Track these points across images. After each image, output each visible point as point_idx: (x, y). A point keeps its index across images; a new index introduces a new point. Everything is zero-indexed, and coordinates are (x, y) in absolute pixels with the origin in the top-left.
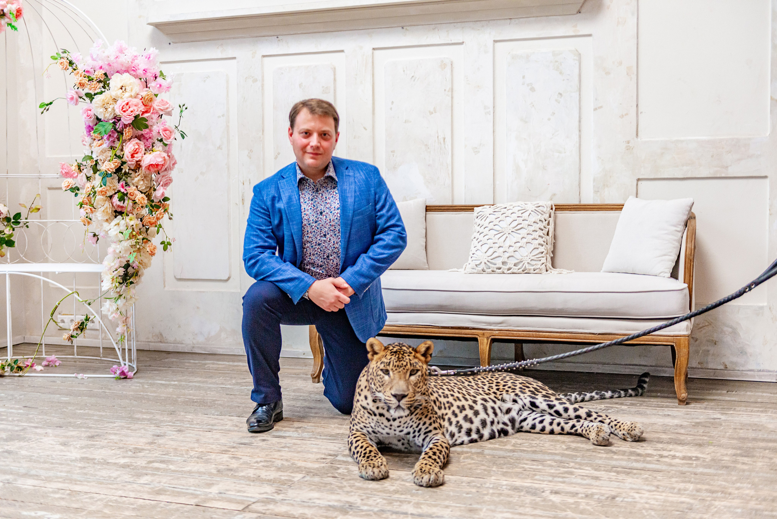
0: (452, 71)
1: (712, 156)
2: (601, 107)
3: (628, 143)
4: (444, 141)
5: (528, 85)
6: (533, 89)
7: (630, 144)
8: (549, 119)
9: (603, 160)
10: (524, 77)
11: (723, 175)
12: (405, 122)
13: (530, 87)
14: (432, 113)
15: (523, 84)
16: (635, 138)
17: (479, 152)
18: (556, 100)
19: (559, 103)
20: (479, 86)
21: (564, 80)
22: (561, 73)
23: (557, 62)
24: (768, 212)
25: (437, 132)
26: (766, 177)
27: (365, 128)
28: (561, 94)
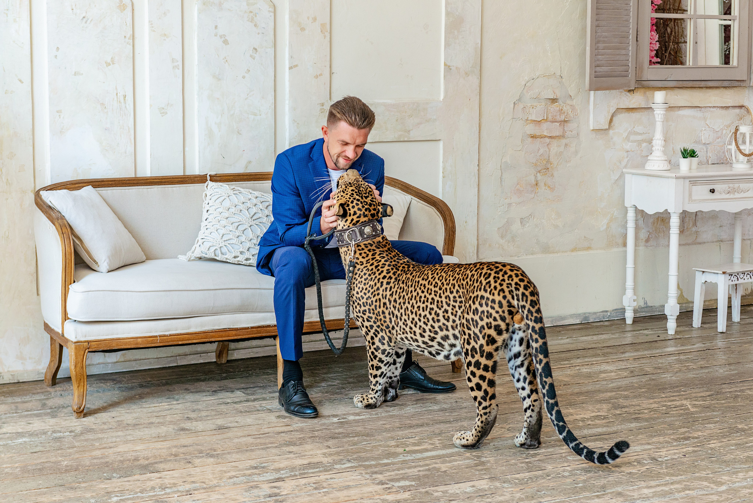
0: (133, 13)
1: (397, 120)
2: (296, 66)
3: (323, 106)
4: (124, 100)
5: (221, 37)
6: (226, 42)
7: (324, 107)
8: (244, 77)
9: (298, 124)
10: (216, 27)
11: (406, 139)
12: (75, 74)
13: (223, 39)
14: (109, 64)
15: (216, 35)
16: (329, 101)
17: (166, 113)
18: (251, 56)
19: (254, 59)
20: (165, 35)
21: (259, 33)
22: (255, 25)
23: (251, 12)
24: (441, 175)
25: (116, 89)
26: (440, 140)
27: (20, 81)
28: (256, 49)
